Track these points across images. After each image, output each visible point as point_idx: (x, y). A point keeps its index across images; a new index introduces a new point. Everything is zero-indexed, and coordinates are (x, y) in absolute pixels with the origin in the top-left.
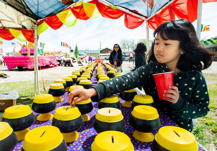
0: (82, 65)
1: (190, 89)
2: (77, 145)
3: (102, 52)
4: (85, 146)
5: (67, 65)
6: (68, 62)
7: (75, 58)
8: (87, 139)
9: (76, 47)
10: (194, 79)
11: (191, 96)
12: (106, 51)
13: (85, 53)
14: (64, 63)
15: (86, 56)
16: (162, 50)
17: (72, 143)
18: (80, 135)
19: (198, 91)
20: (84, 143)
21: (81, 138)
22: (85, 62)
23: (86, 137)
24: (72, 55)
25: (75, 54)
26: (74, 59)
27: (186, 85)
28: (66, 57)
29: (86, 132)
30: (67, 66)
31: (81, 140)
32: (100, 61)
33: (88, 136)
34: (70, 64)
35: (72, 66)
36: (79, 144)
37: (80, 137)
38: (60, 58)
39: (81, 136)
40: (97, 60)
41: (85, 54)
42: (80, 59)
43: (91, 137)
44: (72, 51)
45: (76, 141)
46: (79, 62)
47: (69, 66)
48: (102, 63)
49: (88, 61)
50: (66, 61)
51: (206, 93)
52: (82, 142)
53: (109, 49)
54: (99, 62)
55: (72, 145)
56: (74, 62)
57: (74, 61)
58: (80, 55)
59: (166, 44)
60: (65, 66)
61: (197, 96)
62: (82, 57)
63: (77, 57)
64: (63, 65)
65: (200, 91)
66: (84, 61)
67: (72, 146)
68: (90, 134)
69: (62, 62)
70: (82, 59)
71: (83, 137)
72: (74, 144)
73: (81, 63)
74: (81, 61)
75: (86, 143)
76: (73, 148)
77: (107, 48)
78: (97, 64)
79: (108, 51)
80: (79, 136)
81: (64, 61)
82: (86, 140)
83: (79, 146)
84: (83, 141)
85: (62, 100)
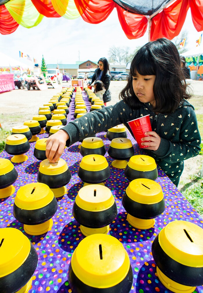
0: (53, 88)
1: (177, 129)
2: (51, 238)
3: (81, 66)
4: (63, 240)
5: (31, 88)
6: (32, 84)
7: (42, 77)
8: (65, 228)
9: (43, 59)
10: (180, 117)
11: (179, 136)
12: (87, 65)
13: (57, 68)
14: (26, 85)
15: (58, 74)
16: (142, 88)
17: (44, 235)
18: (54, 220)
19: (186, 131)
20: (60, 235)
21: (56, 227)
22: (57, 83)
23: (63, 224)
24: (38, 72)
25: (43, 71)
26: (41, 79)
27: (172, 124)
28: (28, 76)
29: (62, 215)
30: (32, 90)
31: (56, 230)
32: (79, 83)
33: (66, 222)
34: (35, 86)
35: (39, 89)
36: (54, 237)
37: (55, 225)
38: (20, 78)
39: (56, 223)
40: (75, 83)
41: (57, 70)
42: (50, 78)
43: (70, 224)
44: (37, 66)
45: (50, 232)
46: (49, 84)
47: (34, 89)
48: (81, 88)
49: (61, 81)
50: (29, 82)
51: (196, 131)
52: (58, 234)
53: (92, 63)
54: (78, 85)
55: (45, 239)
56: (42, 83)
57: (41, 81)
58: (49, 72)
59: (146, 80)
60: (29, 89)
61: (186, 136)
62: (53, 75)
63: (44, 75)
64: (25, 87)
65: (188, 130)
66: (56, 81)
67: (44, 242)
68: (69, 218)
69: (23, 84)
70: (52, 78)
71: (59, 224)
72: (47, 238)
73: (51, 85)
74: (51, 82)
75: (63, 235)
76: (46, 244)
77: (89, 61)
78: (75, 88)
79: (90, 65)
80: (54, 222)
81: (26, 82)
82: (63, 230)
83: (55, 240)
84: (59, 231)
85: (27, 158)
